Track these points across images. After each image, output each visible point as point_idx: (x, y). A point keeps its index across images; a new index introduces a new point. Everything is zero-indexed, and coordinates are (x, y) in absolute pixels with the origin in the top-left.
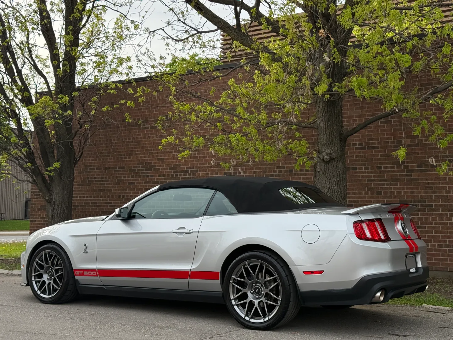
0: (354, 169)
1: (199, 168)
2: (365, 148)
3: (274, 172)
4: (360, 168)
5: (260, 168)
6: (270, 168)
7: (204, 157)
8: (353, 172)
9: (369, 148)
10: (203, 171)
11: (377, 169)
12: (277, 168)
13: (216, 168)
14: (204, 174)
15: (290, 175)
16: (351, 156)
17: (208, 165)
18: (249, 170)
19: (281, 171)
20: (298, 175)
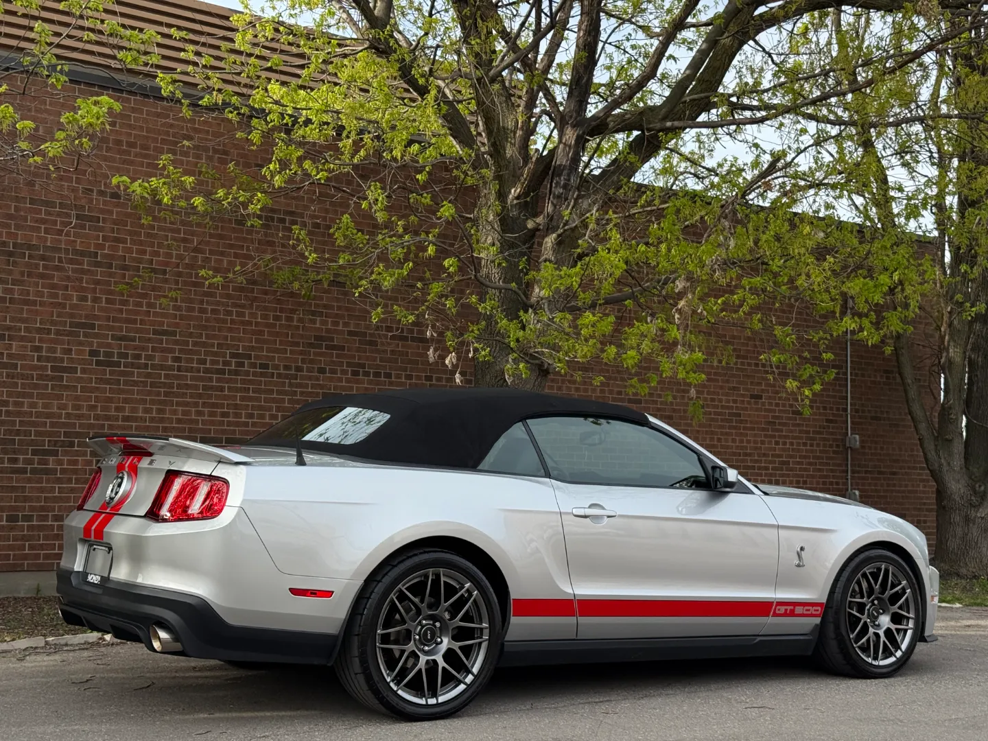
0: (388, 376)
1: (9, 328)
2: (405, 339)
3: (226, 363)
4: (398, 376)
5: (190, 352)
6: (215, 354)
7: (26, 302)
8: (385, 381)
9: (413, 339)
10: (22, 339)
11: (426, 380)
12: (233, 355)
13: (67, 335)
14: (26, 347)
15: (262, 375)
16: (383, 351)
17: (38, 325)
18: (162, 351)
19: (242, 365)
20: (279, 376)
